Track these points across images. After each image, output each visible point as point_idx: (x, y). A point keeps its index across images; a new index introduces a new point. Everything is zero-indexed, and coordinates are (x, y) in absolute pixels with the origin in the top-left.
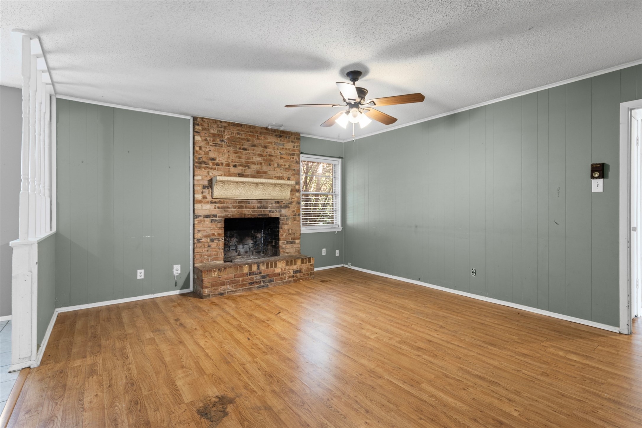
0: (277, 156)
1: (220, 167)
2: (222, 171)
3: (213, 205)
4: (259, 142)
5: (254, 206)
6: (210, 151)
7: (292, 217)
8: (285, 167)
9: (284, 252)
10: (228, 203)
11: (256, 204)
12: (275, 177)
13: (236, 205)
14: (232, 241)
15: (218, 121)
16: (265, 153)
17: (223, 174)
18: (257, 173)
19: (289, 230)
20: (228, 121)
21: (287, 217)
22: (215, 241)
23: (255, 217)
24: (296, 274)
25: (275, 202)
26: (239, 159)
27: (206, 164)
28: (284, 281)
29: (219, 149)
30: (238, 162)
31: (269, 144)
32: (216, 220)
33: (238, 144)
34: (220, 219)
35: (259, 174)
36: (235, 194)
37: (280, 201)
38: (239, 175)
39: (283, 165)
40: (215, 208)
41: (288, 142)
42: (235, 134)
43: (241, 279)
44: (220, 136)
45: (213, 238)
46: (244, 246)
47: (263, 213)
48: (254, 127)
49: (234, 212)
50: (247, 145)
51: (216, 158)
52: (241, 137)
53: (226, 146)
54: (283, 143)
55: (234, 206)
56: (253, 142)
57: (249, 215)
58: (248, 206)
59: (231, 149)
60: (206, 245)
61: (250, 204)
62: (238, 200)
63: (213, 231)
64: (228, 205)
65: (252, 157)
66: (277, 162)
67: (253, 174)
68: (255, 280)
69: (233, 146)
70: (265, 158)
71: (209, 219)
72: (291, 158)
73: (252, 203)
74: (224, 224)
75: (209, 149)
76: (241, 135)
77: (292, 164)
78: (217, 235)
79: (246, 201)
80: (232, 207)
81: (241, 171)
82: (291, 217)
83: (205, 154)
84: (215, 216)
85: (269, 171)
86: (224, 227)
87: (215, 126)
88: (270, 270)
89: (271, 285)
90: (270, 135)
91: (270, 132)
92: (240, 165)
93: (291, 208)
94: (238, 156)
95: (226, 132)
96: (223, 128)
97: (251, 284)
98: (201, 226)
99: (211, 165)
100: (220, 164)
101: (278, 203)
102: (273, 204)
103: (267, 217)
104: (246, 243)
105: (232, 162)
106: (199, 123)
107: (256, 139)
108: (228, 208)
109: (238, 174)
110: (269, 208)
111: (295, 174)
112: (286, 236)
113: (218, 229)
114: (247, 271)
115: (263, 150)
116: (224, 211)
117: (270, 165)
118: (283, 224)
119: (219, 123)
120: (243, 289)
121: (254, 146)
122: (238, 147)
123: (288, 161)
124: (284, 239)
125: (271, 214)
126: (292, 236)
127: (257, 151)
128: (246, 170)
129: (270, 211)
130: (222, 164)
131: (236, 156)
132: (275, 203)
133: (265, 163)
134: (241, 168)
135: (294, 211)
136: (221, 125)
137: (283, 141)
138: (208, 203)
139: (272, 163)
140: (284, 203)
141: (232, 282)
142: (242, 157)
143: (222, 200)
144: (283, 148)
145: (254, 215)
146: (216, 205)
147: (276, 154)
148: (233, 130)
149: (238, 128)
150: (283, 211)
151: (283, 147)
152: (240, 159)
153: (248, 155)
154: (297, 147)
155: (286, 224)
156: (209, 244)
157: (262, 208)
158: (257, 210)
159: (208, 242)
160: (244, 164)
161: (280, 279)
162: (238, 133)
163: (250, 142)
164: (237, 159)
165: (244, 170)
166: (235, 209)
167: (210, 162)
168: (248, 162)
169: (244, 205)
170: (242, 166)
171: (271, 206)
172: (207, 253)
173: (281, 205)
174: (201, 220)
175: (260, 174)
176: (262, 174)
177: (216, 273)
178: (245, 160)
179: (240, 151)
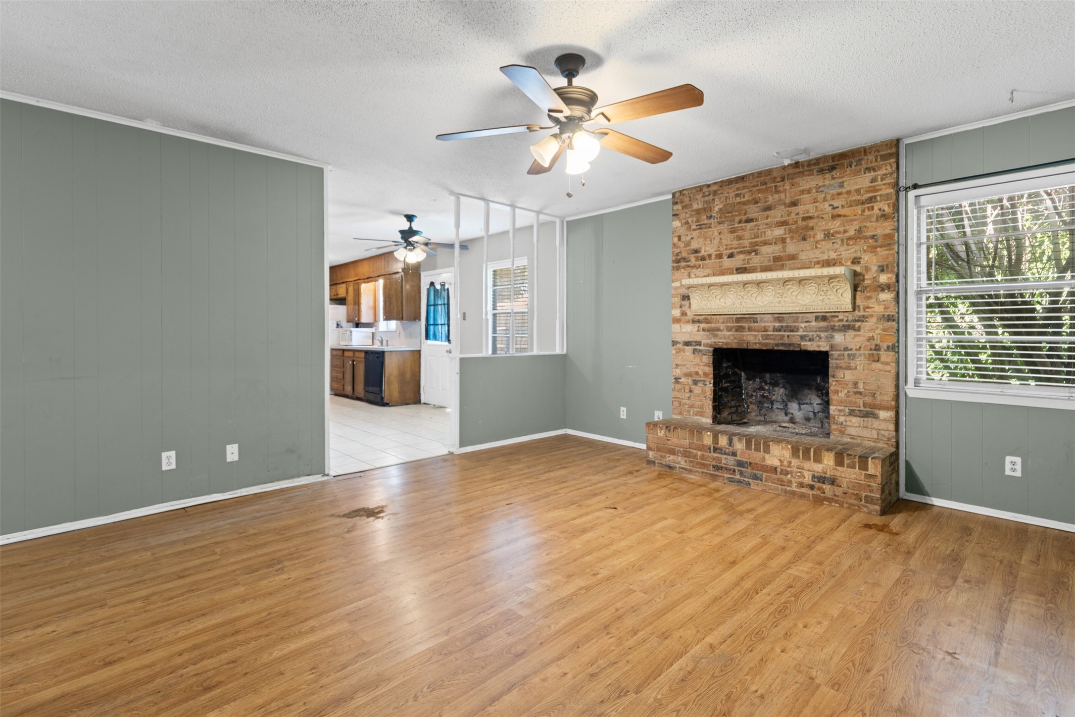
0: (823, 216)
1: (707, 262)
2: (709, 268)
3: (697, 325)
4: (779, 197)
5: (765, 326)
6: (692, 238)
7: (867, 352)
8: (847, 235)
9: (842, 433)
10: (719, 322)
11: (770, 322)
12: (818, 263)
13: (732, 325)
14: (776, 393)
15: (703, 186)
16: (793, 216)
17: (711, 272)
18: (774, 261)
19: (856, 384)
20: (719, 180)
21: (850, 352)
22: (699, 385)
23: (768, 348)
24: (820, 485)
25: (817, 318)
26: (738, 242)
27: (686, 262)
28: (788, 489)
29: (706, 232)
30: (737, 246)
31: (803, 194)
32: (700, 351)
33: (736, 215)
34: (707, 348)
35: (778, 263)
36: (725, 305)
37: (828, 315)
38: (739, 271)
39: (839, 233)
40: (698, 331)
41: (856, 173)
42: (731, 199)
43: (699, 453)
44: (708, 209)
45: (697, 379)
46: (802, 406)
47: (786, 341)
48: (769, 172)
49: (729, 338)
50: (753, 211)
51: (701, 248)
52: (743, 200)
53: (716, 224)
54: (840, 180)
55: (729, 326)
56: (766, 202)
57: (755, 343)
58: (755, 326)
59: (725, 227)
60: (687, 388)
61: (757, 322)
62: (735, 316)
63: (697, 367)
64: (718, 325)
65: (765, 232)
66: (823, 228)
67: (766, 263)
68: (724, 464)
69: (727, 221)
70: (794, 227)
71: (689, 349)
72: (863, 211)
73: (761, 321)
74: (712, 357)
75: (690, 237)
76: (742, 196)
77: (868, 224)
78: (702, 375)
79: (749, 318)
80: (725, 328)
81: (741, 262)
82: (862, 352)
83: (685, 247)
84: (699, 344)
85: (801, 253)
86: (711, 362)
87: (699, 196)
88: (755, 456)
89: (755, 486)
90: (804, 175)
91: (806, 168)
92: (741, 252)
93: (862, 330)
94: (737, 236)
95: (717, 200)
96: (711, 196)
97: (717, 468)
98: (680, 358)
99: (693, 262)
100: (707, 257)
101: (824, 319)
102: (811, 322)
103: (798, 349)
104: (806, 402)
105: (726, 249)
106: (678, 200)
107: (772, 195)
108: (719, 330)
109: (737, 270)
110: (801, 330)
111: (876, 247)
112: (847, 395)
113: (703, 365)
114: (709, 443)
115: (788, 211)
116: (711, 336)
117: (804, 239)
118: (838, 367)
119: (705, 190)
120: (702, 472)
121: (769, 208)
122: (737, 219)
123: (856, 220)
124: (840, 402)
125: (806, 343)
126: (868, 399)
127: (775, 217)
128: (751, 259)
129: (803, 338)
130: (710, 256)
131: (732, 237)
132: (815, 321)
133: (792, 238)
134: (742, 256)
135: (871, 339)
136: (709, 191)
137: (840, 178)
138: (688, 322)
139: (811, 233)
140: (842, 320)
141: (685, 454)
142: (744, 236)
143: (709, 317)
144: (839, 194)
145: (766, 344)
146: (699, 325)
147: (822, 210)
148: (728, 193)
149: (737, 186)
150: (839, 338)
151: (840, 190)
152: (741, 241)
153: (756, 231)
154: (882, 180)
155: (849, 368)
156: (690, 388)
157: (785, 331)
158: (772, 335)
159: (688, 385)
160: (747, 249)
161: (776, 481)
162: (737, 195)
163: (759, 205)
164: (735, 242)
165: (748, 259)
166: (731, 333)
167: (692, 258)
168: (756, 244)
169: (746, 325)
170: (745, 253)
171: (805, 327)
172: (688, 402)
173: (832, 324)
174: (679, 349)
175: (782, 263)
176: (786, 260)
177: (663, 432)
178: (750, 241)
179: (741, 227)
